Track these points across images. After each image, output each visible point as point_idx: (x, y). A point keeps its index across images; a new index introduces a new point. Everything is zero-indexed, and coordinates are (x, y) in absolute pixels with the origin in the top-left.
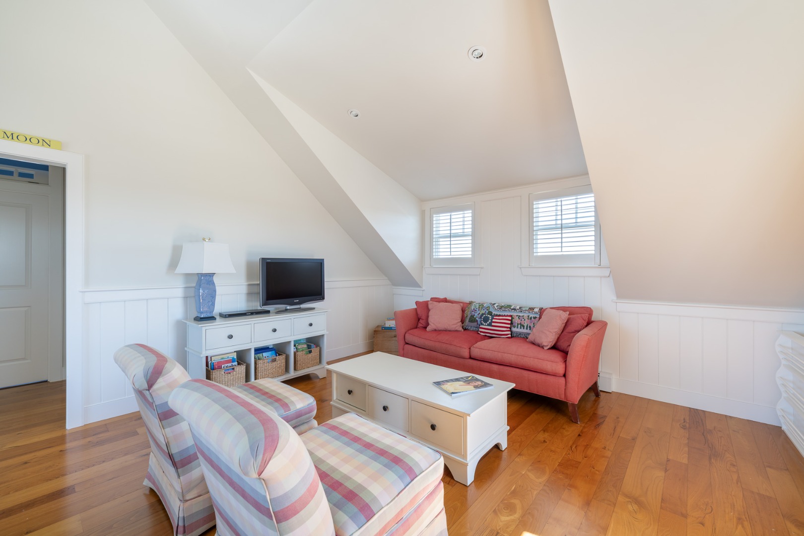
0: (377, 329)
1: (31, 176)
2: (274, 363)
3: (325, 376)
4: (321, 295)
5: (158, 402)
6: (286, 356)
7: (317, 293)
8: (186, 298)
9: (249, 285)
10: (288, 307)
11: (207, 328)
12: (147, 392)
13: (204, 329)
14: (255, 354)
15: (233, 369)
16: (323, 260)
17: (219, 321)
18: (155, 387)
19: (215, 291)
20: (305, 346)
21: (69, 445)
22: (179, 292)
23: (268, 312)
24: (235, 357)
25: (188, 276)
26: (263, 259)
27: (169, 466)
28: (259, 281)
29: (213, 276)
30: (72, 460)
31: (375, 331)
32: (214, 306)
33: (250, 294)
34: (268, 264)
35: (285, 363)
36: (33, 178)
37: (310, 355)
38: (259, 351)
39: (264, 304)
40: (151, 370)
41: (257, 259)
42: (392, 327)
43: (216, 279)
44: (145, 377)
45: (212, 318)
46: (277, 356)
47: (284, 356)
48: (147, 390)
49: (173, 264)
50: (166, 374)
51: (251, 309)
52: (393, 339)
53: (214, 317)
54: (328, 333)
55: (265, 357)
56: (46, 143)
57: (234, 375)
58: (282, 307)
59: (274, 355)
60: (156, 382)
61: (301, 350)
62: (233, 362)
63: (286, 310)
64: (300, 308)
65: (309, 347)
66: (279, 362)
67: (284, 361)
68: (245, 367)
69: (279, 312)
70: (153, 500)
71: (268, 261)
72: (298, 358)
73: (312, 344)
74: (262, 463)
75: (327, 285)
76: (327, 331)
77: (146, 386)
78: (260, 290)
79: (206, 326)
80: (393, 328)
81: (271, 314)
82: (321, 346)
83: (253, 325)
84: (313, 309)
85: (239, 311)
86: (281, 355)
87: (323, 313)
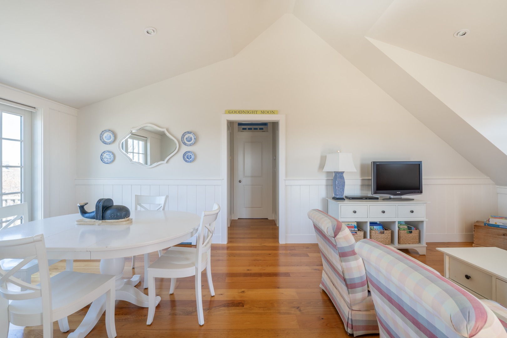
0: (477, 224)
1: (262, 129)
2: (383, 235)
3: (425, 254)
4: (420, 189)
5: (339, 246)
6: (391, 231)
7: (417, 188)
8: (327, 185)
9: (362, 180)
10: (392, 197)
11: (342, 204)
12: (333, 239)
13: (340, 205)
14: (370, 225)
15: (356, 232)
16: (421, 162)
17: (347, 202)
18: (338, 237)
19: (344, 182)
20: (406, 227)
21: (280, 252)
22: (324, 182)
23: (377, 198)
24: (356, 225)
25: (328, 173)
26: (374, 162)
27: (342, 284)
28: (371, 177)
29: (343, 174)
30: (282, 259)
31: (475, 226)
32: (344, 192)
33: (363, 185)
34: (377, 165)
35: (390, 237)
36: (263, 129)
37: (411, 235)
38: (372, 224)
39: (375, 193)
40: (335, 227)
41: (369, 162)
42: (499, 225)
43: (344, 175)
44: (333, 229)
45: (342, 199)
46: (384, 230)
47: (390, 231)
48: (333, 237)
49: (322, 166)
50: (343, 231)
51: (363, 195)
52: (500, 236)
53: (343, 198)
54: (427, 220)
55: (375, 229)
56: (273, 112)
57: (356, 237)
58: (387, 196)
59: (382, 230)
60: (338, 234)
61: (403, 229)
62: (355, 228)
63: (390, 199)
64: (401, 198)
65: (409, 228)
66: (386, 235)
67: (390, 235)
68: (363, 233)
69: (385, 199)
70: (326, 298)
71: (377, 163)
72: (401, 235)
73: (412, 227)
74: (474, 328)
75: (424, 182)
76: (426, 219)
77: (333, 235)
78: (372, 183)
79: (340, 204)
80: (501, 227)
81: (379, 200)
82: (420, 229)
83: (368, 206)
84: (413, 200)
85: (356, 196)
86: (387, 230)
87: (423, 204)
